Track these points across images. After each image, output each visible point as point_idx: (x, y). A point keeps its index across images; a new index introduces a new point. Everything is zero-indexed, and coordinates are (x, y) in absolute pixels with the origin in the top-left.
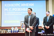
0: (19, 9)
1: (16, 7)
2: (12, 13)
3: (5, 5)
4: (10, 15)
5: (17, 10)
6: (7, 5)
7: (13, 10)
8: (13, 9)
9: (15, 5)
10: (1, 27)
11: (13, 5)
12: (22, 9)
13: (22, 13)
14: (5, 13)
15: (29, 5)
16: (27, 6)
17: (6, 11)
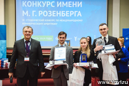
0: (52, 14)
1: (46, 8)
2: (37, 20)
3: (24, 4)
4: (34, 24)
5: (48, 14)
6: (26, 4)
7: (40, 14)
9: (44, 5)
11: (39, 4)
12: (57, 14)
14: (23, 20)
15: (73, 4)
16: (68, 7)
17: (25, 16)
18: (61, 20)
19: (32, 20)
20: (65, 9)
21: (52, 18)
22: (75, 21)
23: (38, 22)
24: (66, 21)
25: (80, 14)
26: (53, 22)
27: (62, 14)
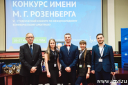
0: (45, 14)
1: (38, 9)
2: (28, 21)
4: (26, 25)
5: (41, 15)
6: (17, 4)
7: (32, 15)
8: (32, 13)
9: (36, 5)
10: (5, 52)
11: (31, 4)
12: (51, 14)
13: (51, 21)
15: (67, 4)
16: (62, 7)
17: (16, 17)
18: (55, 21)
19: (23, 21)
20: (59, 9)
21: (45, 18)
22: (70, 21)
23: (30, 23)
24: (60, 21)
25: (74, 14)
26: (46, 23)
27: (55, 14)
